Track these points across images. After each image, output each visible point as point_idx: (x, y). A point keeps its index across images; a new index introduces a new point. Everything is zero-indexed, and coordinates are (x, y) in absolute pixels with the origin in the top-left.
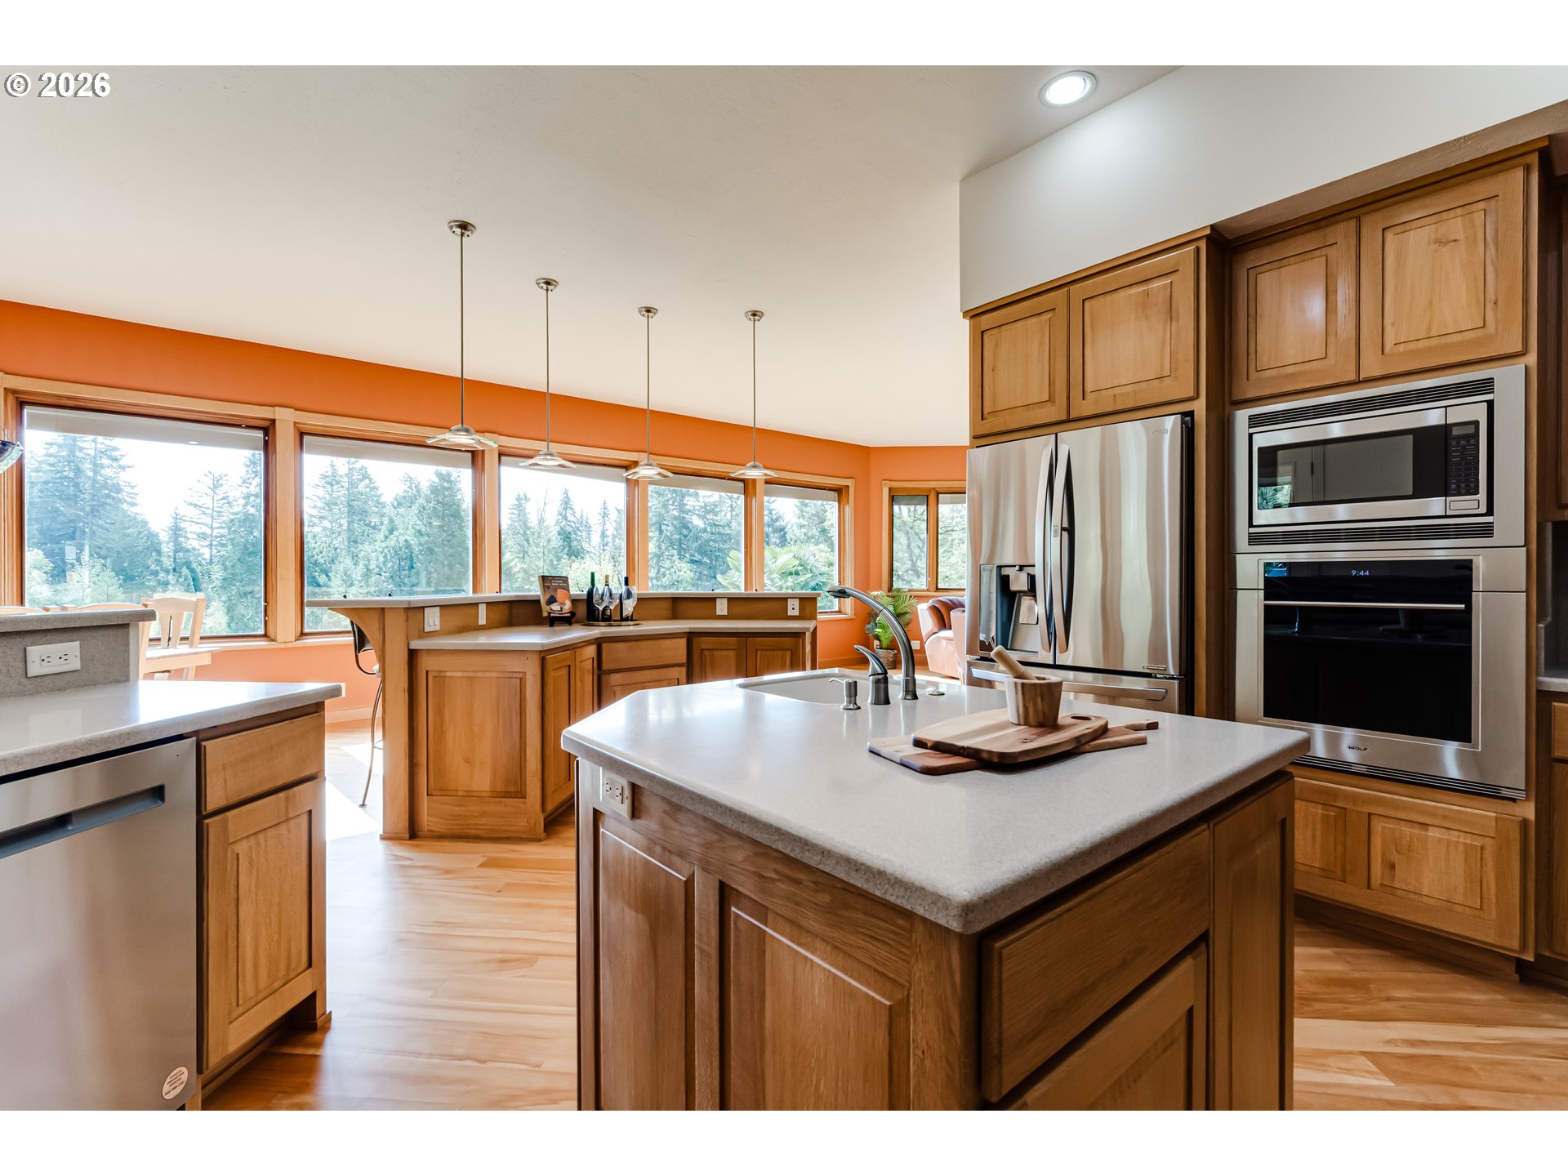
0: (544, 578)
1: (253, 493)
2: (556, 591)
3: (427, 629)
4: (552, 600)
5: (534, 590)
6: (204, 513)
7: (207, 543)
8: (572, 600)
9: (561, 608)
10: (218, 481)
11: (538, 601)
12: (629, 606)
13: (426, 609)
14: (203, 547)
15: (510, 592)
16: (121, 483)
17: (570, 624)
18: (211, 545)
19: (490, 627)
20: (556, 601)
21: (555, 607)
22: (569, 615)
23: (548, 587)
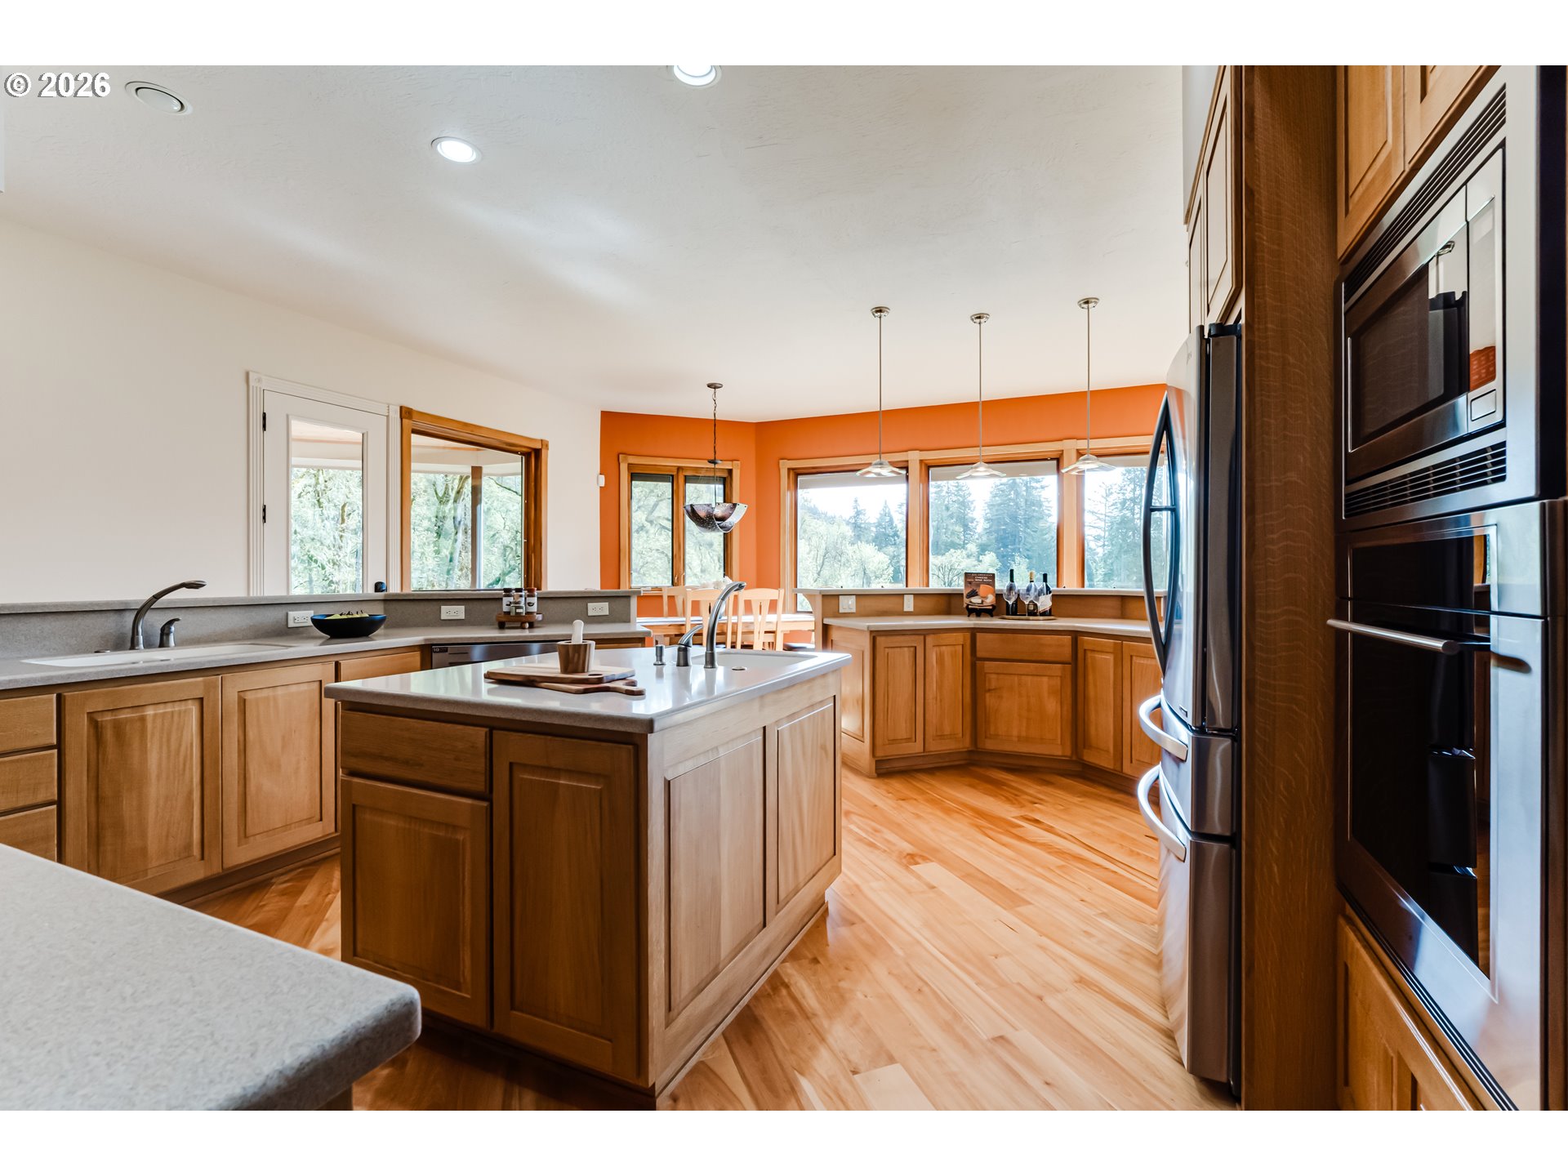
0: (967, 575)
1: (1128, 498)
2: (978, 585)
3: (841, 611)
4: (973, 594)
5: (959, 585)
6: (1099, 518)
7: (1101, 543)
8: (997, 595)
9: (982, 602)
10: (1109, 490)
11: (962, 594)
12: (1045, 603)
13: (840, 597)
14: (1098, 547)
15: (936, 585)
16: (1042, 500)
17: (992, 616)
18: (1104, 545)
19: (915, 614)
20: (977, 595)
21: (976, 600)
22: (991, 607)
23: (970, 583)
